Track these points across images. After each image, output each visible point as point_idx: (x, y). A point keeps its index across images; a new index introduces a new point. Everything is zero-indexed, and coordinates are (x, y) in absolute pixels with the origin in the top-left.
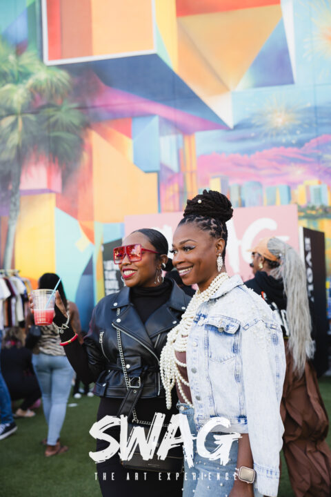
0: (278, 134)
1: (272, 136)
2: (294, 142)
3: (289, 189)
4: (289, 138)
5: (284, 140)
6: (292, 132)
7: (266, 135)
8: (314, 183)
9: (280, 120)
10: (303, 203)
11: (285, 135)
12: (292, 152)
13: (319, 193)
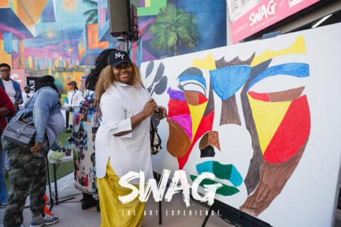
0: (50, 41)
1: (48, 41)
2: (55, 43)
3: (53, 61)
5: (52, 42)
6: (55, 40)
8: (61, 59)
9: (50, 35)
10: (57, 66)
12: (54, 47)
13: (62, 62)
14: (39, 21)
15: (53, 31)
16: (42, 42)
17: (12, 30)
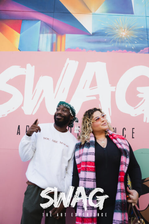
0: (122, 42)
1: (118, 42)
2: (133, 48)
4: (130, 45)
5: (126, 46)
6: (132, 42)
7: (114, 41)
9: (123, 34)
11: (127, 43)
14: (101, 9)
15: (129, 28)
16: (106, 42)
17: (43, 17)
